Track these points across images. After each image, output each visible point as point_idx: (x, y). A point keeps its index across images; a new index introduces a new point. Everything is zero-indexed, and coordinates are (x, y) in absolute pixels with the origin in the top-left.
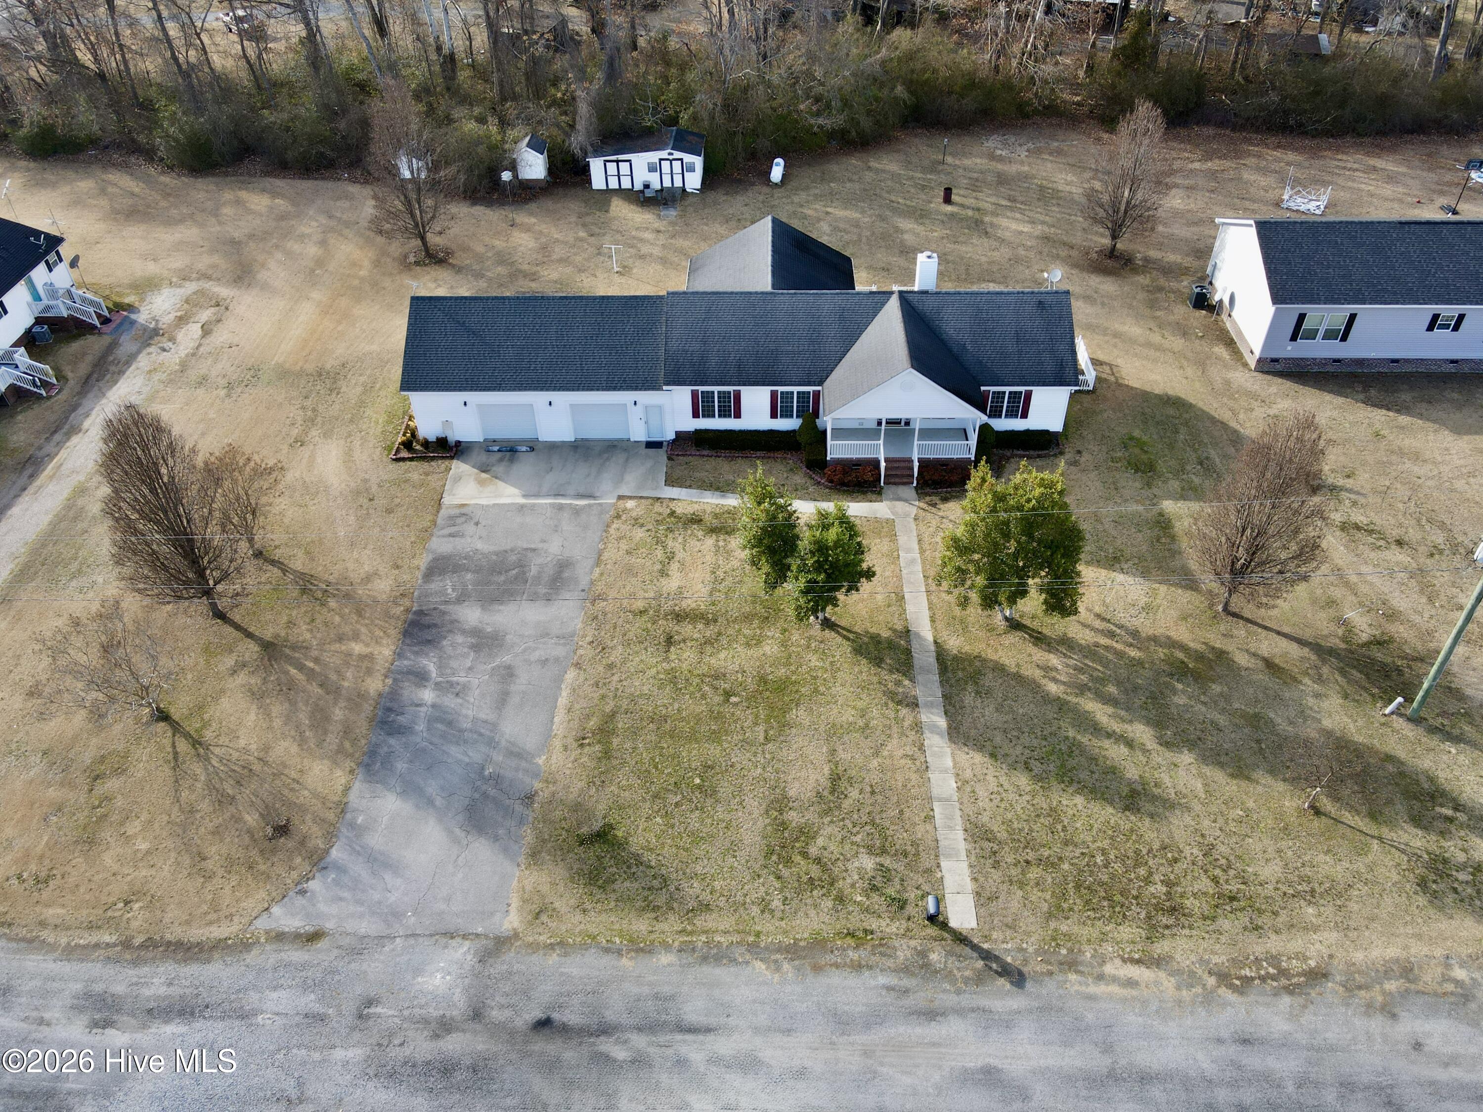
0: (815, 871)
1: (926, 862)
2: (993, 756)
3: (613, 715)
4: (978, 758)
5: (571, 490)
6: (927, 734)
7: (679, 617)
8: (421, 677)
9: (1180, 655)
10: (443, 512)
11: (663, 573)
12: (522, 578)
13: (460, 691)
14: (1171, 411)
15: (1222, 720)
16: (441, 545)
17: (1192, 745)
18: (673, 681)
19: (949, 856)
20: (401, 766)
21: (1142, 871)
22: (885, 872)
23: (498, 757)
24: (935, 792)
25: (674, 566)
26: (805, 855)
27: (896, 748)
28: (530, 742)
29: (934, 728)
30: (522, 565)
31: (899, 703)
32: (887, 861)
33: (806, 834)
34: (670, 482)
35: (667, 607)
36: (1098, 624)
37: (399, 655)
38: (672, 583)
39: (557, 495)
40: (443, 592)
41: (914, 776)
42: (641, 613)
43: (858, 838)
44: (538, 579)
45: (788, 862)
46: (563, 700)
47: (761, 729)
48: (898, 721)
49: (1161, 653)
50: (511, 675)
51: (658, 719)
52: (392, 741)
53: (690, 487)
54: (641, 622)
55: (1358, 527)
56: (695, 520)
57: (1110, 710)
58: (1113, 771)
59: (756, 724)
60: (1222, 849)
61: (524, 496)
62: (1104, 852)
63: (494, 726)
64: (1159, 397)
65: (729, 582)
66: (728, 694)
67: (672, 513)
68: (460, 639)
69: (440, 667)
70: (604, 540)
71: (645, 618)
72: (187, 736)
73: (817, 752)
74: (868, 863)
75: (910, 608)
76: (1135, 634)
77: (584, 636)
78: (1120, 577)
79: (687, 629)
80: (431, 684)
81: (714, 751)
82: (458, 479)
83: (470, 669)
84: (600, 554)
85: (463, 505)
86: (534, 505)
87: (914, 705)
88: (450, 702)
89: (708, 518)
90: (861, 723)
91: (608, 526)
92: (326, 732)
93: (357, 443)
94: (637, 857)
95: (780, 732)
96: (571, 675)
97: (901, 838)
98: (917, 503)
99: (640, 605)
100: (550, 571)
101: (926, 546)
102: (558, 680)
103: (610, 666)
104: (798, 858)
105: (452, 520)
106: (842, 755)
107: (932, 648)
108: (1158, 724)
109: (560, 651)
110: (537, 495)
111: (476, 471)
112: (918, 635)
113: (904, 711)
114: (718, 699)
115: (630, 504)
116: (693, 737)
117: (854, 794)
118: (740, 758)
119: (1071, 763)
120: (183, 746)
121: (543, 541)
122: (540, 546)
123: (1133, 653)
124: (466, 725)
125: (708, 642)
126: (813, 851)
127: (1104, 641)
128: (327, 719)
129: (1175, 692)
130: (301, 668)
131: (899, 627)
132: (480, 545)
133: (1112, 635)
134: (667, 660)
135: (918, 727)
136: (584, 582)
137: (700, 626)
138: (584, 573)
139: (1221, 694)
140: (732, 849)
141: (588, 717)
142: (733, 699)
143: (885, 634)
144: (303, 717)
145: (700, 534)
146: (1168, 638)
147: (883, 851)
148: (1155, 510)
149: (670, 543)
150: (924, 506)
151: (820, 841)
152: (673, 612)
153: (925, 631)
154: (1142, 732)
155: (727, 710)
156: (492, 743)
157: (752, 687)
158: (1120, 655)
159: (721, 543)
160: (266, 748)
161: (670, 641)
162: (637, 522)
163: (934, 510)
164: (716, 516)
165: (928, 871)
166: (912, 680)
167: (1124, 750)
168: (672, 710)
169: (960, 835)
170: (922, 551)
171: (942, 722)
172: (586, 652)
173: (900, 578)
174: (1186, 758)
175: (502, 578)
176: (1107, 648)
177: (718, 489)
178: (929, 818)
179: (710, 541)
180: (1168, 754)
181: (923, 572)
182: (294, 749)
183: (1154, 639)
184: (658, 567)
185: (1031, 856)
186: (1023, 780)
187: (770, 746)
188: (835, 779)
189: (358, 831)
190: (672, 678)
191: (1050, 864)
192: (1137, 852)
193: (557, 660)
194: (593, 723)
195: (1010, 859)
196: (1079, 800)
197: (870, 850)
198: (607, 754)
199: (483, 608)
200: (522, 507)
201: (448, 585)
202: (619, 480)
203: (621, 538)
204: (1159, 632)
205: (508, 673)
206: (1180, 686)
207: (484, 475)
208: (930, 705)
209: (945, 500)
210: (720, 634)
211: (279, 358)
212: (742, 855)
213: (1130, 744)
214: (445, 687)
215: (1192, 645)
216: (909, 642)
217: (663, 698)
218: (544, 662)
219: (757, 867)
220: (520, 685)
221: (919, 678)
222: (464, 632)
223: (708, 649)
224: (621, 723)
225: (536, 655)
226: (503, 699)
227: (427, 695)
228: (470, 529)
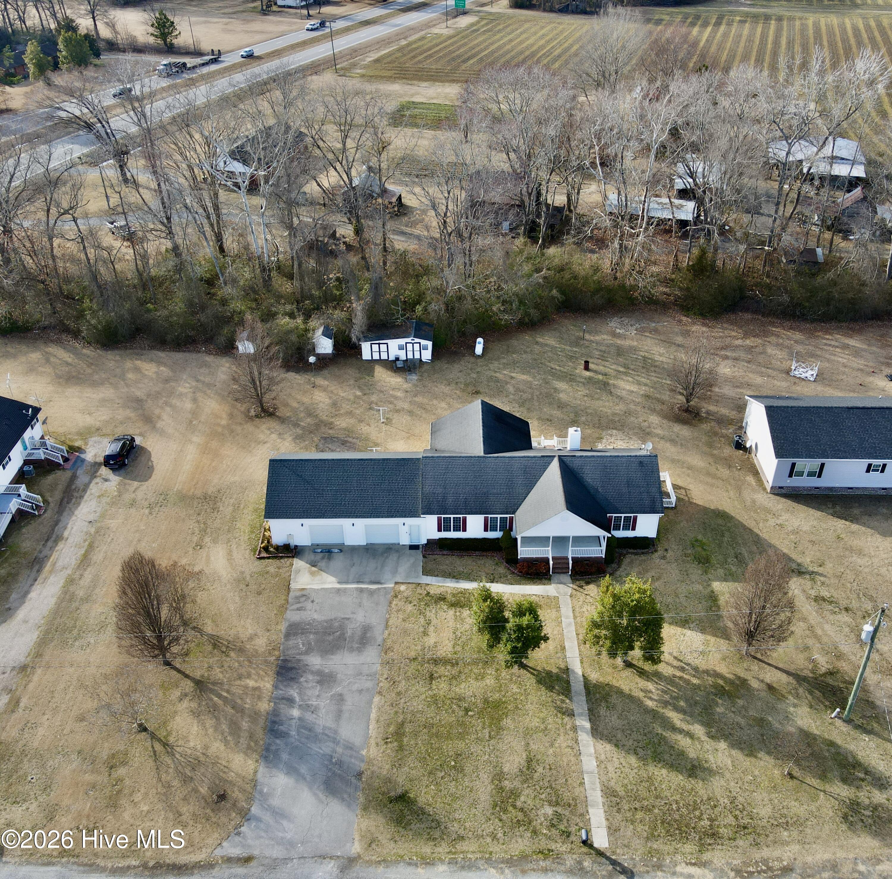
0: (520, 816)
1: (580, 809)
2: (616, 746)
3: (403, 724)
4: (608, 747)
5: (367, 580)
6: (580, 733)
7: (436, 661)
8: (290, 701)
9: (721, 682)
10: (292, 594)
11: (425, 633)
12: (342, 637)
13: (314, 710)
14: (720, 521)
15: (742, 722)
16: (293, 616)
17: (726, 737)
18: (435, 702)
19: (593, 806)
20: (285, 756)
21: (697, 813)
22: (559, 816)
23: (340, 750)
24: (585, 768)
25: (431, 629)
26: (514, 807)
27: (562, 741)
28: (357, 741)
29: (583, 728)
30: (342, 628)
31: (564, 714)
32: (559, 810)
33: (515, 794)
34: (426, 572)
35: (428, 656)
36: (676, 663)
37: (276, 687)
38: (431, 640)
39: (358, 582)
40: (296, 646)
41: (573, 759)
42: (414, 659)
43: (543, 796)
44: (352, 637)
45: (505, 811)
46: (373, 715)
47: (487, 731)
48: (563, 725)
49: (710, 680)
50: (343, 700)
51: (428, 726)
52: (278, 741)
53: (437, 576)
54: (414, 665)
55: (824, 599)
56: (441, 598)
57: (681, 716)
58: (682, 754)
59: (483, 728)
60: (741, 799)
61: (339, 583)
62: (677, 802)
63: (336, 732)
64: (713, 511)
65: (464, 638)
66: (467, 710)
67: (428, 593)
68: (310, 677)
69: (300, 694)
70: (389, 612)
71: (416, 663)
72: (159, 740)
73: (518, 745)
74: (549, 810)
75: (568, 654)
76: (696, 669)
77: (382, 675)
78: (688, 632)
79: (442, 670)
80: (296, 705)
81: (461, 745)
82: (298, 571)
83: (318, 696)
84: (387, 621)
85: (303, 589)
86: (345, 589)
87: (571, 714)
88: (309, 717)
89: (449, 597)
90: (542, 727)
91: (390, 603)
92: (239, 737)
93: (234, 547)
94: (422, 809)
95: (498, 733)
96: (377, 699)
97: (567, 796)
98: (571, 585)
99: (413, 654)
100: (359, 633)
101: (577, 614)
102: (370, 703)
103: (399, 694)
104: (510, 809)
105: (297, 598)
106: (533, 747)
107: (582, 679)
108: (707, 724)
109: (369, 684)
110: (347, 582)
111: (308, 566)
112: (573, 671)
113: (566, 719)
114: (462, 713)
115: (403, 588)
116: (449, 737)
117: (540, 770)
118: (475, 749)
119: (660, 749)
120: (158, 747)
121: (353, 613)
122: (351, 616)
123: (695, 681)
124: (319, 730)
125: (454, 677)
126: (519, 804)
127: (678, 674)
128: (239, 728)
129: (717, 704)
130: (220, 696)
131: (562, 666)
132: (316, 616)
133: (682, 669)
134: (430, 689)
135: (575, 729)
136: (379, 640)
137: (449, 667)
138: (379, 634)
139: (743, 707)
140: (474, 804)
141: (389, 725)
142: (470, 713)
143: (555, 671)
144: (224, 727)
145: (445, 607)
146: (715, 671)
147: (557, 804)
148: (709, 589)
149: (428, 613)
150: (576, 587)
151: (522, 798)
152: (432, 659)
153: (577, 669)
154: (698, 730)
155: (468, 719)
156: (336, 742)
157: (481, 705)
158: (688, 682)
159: (458, 614)
160: (206, 747)
161: (431, 677)
162: (408, 600)
163: (581, 590)
164: (454, 595)
165: (582, 815)
166: (571, 700)
167: (688, 741)
168: (436, 720)
169: (599, 793)
170: (575, 617)
171: (588, 725)
172: (384, 684)
173: (562, 635)
174: (723, 745)
175: (331, 637)
176: (681, 678)
177: (454, 577)
178: (582, 784)
179: (451, 612)
180: (713, 743)
181: (576, 630)
182: (222, 748)
183: (707, 672)
184: (422, 629)
185: (638, 805)
186: (633, 760)
187: (492, 742)
188: (529, 761)
189: (265, 797)
190: (435, 700)
191: (648, 810)
192: (695, 802)
193: (368, 690)
194: (392, 729)
195: (626, 807)
196: (664, 771)
197: (550, 803)
198: (401, 748)
199: (322, 656)
200: (339, 590)
201: (299, 642)
202: (395, 572)
203: (399, 611)
204: (710, 667)
205: (340, 699)
206: (720, 701)
207: (314, 569)
208: (581, 715)
209: (588, 583)
210: (460, 672)
211: (178, 487)
212: (480, 807)
213: (692, 737)
214: (306, 707)
215: (727, 675)
216: (568, 676)
217: (431, 712)
218: (360, 691)
219: (488, 814)
220: (348, 706)
221: (574, 698)
222: (312, 673)
223: (454, 682)
224: (408, 728)
225: (355, 687)
226: (339, 715)
227: (296, 713)
228: (309, 605)
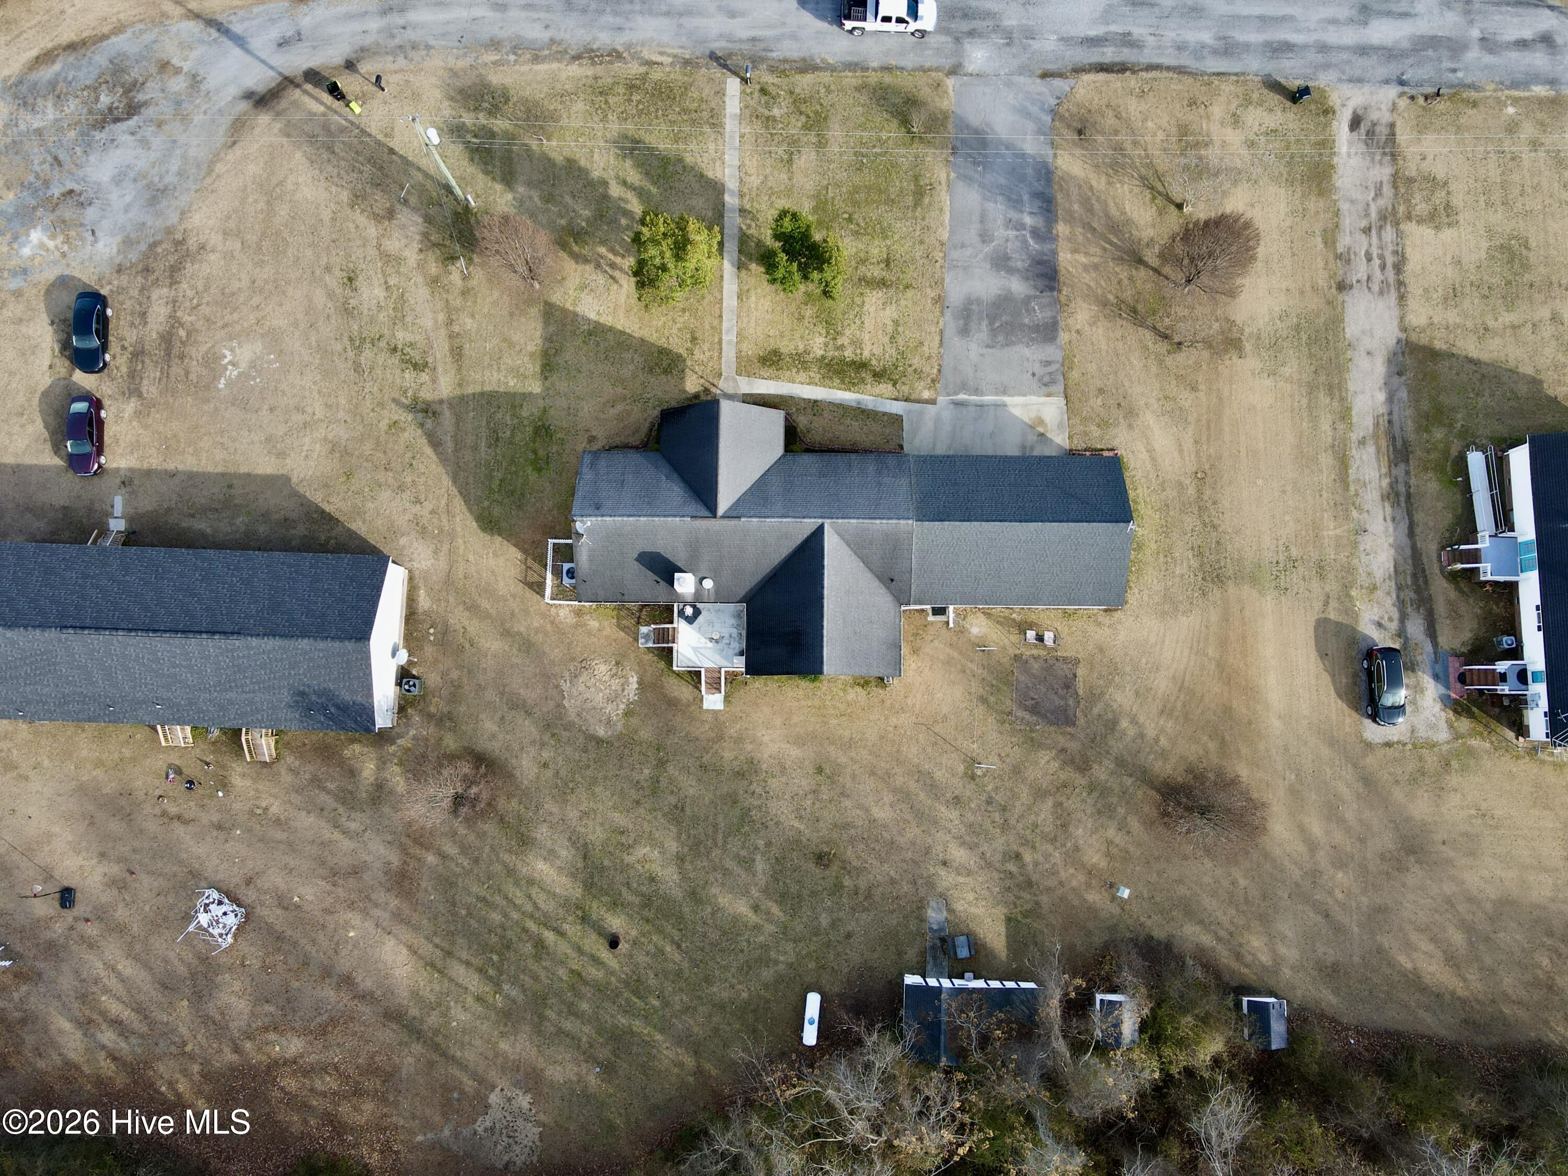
0: (803, 108)
1: (748, 112)
2: (702, 176)
3: (916, 205)
4: (710, 174)
5: (972, 410)
6: (736, 190)
7: (882, 283)
8: (1036, 234)
9: (576, 249)
10: (1061, 388)
11: (896, 323)
12: (991, 320)
13: (1008, 223)
14: (497, 511)
15: (568, 199)
16: (1051, 352)
17: (591, 184)
18: (883, 230)
19: (735, 115)
20: (1030, 171)
21: (641, 107)
22: (767, 106)
23: (977, 176)
24: (736, 153)
25: (890, 329)
26: (808, 117)
27: (754, 181)
28: (960, 186)
29: (732, 193)
30: (993, 333)
31: (750, 212)
32: (767, 113)
33: (807, 127)
34: (898, 420)
35: (892, 291)
36: (617, 277)
37: (1055, 253)
38: (891, 312)
39: (981, 406)
40: (1042, 308)
41: (747, 163)
42: (907, 287)
43: (780, 125)
44: (980, 319)
45: (816, 113)
46: (947, 218)
47: (831, 195)
48: (752, 200)
49: (585, 251)
50: (981, 235)
51: (890, 202)
52: (1040, 188)
53: (884, 414)
54: (907, 279)
55: (416, 366)
56: (878, 376)
57: (629, 207)
58: (638, 165)
59: (833, 198)
60: (596, 119)
61: (1005, 405)
62: (657, 118)
63: (984, 198)
64: (499, 533)
65: (852, 313)
66: (850, 220)
67: (894, 385)
68: (1019, 265)
69: (1026, 242)
70: (940, 356)
71: (905, 282)
72: (1160, 193)
73: (799, 179)
74: (776, 112)
75: (735, 288)
76: (598, 266)
77: (941, 267)
79: (877, 272)
80: (1028, 228)
81: (857, 180)
82: (1060, 427)
83: (1007, 241)
84: (942, 342)
85: (1049, 395)
86: (996, 395)
87: (742, 211)
88: (1014, 215)
89: (869, 379)
90: (774, 198)
91: (939, 371)
92: (1080, 194)
93: (1153, 475)
94: (893, 116)
95: (819, 192)
96: (945, 236)
97: (758, 126)
98: (718, 392)
99: (910, 293)
100: (973, 326)
101: (717, 346)
102: (952, 232)
103: (922, 242)
104: (812, 115)
105: (1054, 382)
106: (784, 176)
107: (725, 254)
108: (605, 197)
109: (955, 254)
110: (996, 405)
111: (1048, 434)
112: (733, 265)
113: (748, 207)
114: (856, 216)
115: (926, 395)
116: (869, 188)
117: (780, 151)
118: (842, 176)
119: (659, 171)
120: (1161, 188)
121: (982, 355)
122: (984, 351)
123: (602, 250)
124: (1000, 198)
125: (863, 262)
126: (803, 119)
127: (617, 259)
128: (1081, 203)
129: (588, 221)
130: (1111, 243)
131: (744, 272)
132: (1027, 352)
133: (613, 265)
134: (888, 247)
135: (742, 196)
136: (948, 313)
137: (869, 275)
138: (950, 323)
139: (562, 217)
140: (846, 119)
141: (930, 204)
142: (846, 216)
143: (753, 266)
144: (1098, 206)
145: (874, 362)
146: (577, 263)
147: (768, 118)
148: (547, 384)
149: (894, 354)
150: (713, 390)
151: (800, 124)
152: (888, 287)
153: (728, 268)
154: (615, 190)
155: (849, 209)
156: (982, 185)
157: (836, 225)
158: (612, 250)
159: (858, 351)
160: (1109, 183)
161: (888, 262)
162: (919, 374)
163: (707, 385)
164: (863, 380)
165: (746, 107)
166: (741, 229)
167: (629, 180)
168: (883, 208)
169: (728, 127)
170: (720, 342)
171: (727, 198)
172: (938, 255)
173: (738, 316)
174: (596, 174)
175: (1004, 319)
176: (615, 253)
177: (863, 411)
178: (742, 136)
179: (866, 354)
180: (605, 176)
181: (722, 320)
182: (1094, 183)
183: (586, 261)
184: (900, 329)
185: (694, 115)
186: (689, 159)
187: (826, 182)
188: (790, 161)
189: (1040, 132)
190: (884, 232)
191: (685, 111)
192: (640, 117)
193: (955, 247)
194: (926, 200)
195: (705, 113)
196: (661, 147)
197: (774, 119)
198: (916, 178)
199: (1010, 291)
200: (1005, 392)
201: (1040, 314)
202: (938, 420)
203: (929, 358)
204: (581, 267)
205: (985, 237)
206: (584, 224)
207: (1042, 430)
208: (732, 210)
209: (696, 396)
210: (856, 268)
212: (839, 117)
213: (624, 183)
214: (1020, 226)
215: (565, 256)
216: (740, 259)
217: (888, 218)
218: (963, 246)
219: (832, 110)
220: (975, 228)
221: (736, 231)
222: (1018, 270)
223: (862, 255)
224: (910, 200)
225: (969, 252)
226: (983, 219)
227: (1028, 220)
228: (1037, 368)
